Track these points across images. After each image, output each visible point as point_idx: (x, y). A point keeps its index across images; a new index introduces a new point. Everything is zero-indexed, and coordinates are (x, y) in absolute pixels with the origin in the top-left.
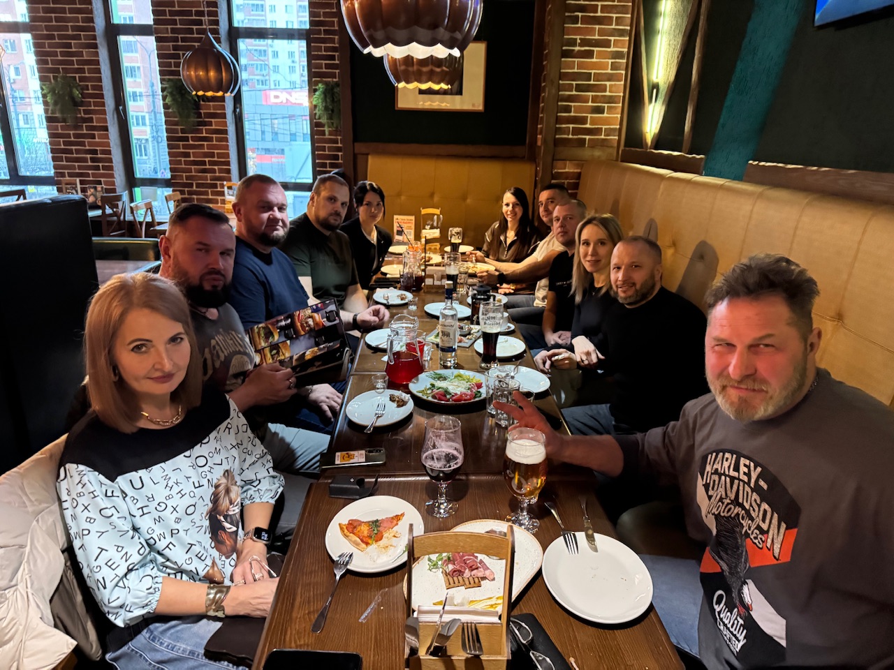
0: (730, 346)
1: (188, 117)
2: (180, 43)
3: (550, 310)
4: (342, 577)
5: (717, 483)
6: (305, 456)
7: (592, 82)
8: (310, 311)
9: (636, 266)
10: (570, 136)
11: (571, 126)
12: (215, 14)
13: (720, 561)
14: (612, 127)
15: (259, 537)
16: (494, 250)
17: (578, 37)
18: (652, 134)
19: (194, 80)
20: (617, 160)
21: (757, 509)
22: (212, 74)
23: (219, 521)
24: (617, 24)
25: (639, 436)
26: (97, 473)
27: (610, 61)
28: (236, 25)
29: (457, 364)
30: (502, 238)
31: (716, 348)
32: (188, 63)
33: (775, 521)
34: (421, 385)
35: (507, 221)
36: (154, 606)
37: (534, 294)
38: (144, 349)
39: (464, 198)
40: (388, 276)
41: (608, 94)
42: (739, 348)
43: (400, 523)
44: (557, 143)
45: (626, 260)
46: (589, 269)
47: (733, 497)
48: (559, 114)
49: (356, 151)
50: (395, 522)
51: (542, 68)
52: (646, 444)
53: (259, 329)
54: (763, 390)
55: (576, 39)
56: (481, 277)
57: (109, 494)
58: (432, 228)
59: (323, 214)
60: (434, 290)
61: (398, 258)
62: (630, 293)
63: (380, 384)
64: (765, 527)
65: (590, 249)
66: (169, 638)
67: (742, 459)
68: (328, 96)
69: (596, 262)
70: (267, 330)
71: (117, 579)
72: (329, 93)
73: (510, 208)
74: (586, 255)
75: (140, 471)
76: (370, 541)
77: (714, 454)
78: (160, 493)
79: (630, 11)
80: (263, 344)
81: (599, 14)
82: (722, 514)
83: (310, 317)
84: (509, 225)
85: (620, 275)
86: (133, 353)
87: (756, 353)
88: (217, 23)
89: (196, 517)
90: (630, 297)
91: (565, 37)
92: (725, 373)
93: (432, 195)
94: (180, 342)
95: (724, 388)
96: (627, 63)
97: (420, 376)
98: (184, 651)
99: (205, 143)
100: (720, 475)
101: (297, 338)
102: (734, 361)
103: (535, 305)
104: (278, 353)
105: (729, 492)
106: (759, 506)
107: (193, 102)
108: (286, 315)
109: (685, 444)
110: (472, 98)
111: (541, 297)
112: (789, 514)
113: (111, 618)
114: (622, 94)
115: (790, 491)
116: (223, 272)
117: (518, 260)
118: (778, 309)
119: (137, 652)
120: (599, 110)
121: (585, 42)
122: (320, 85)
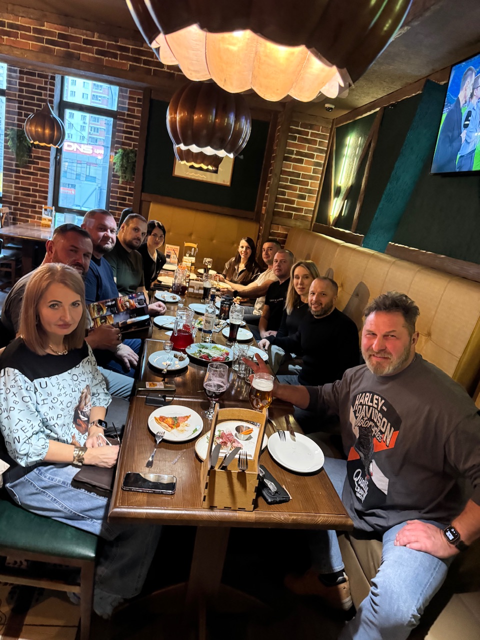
0: (374, 335)
1: (23, 156)
2: (24, 106)
3: (264, 317)
4: (160, 442)
5: (361, 409)
6: (115, 387)
7: (300, 179)
8: (128, 298)
9: (323, 294)
10: (283, 211)
11: (285, 204)
12: (52, 90)
13: (359, 452)
14: (309, 208)
15: (101, 424)
16: (230, 275)
17: (295, 149)
18: (334, 217)
19: (34, 133)
20: (310, 230)
21: (380, 421)
22: (47, 131)
23: (78, 413)
24: (319, 145)
25: (319, 387)
26: (24, 376)
27: (313, 167)
28: (65, 99)
29: (212, 341)
30: (236, 267)
31: (368, 336)
32: (31, 122)
33: (389, 427)
34: (193, 350)
35: (240, 257)
36: (44, 455)
37: (254, 306)
38: (57, 307)
39: (212, 240)
40: (162, 283)
41: (309, 187)
42: (379, 336)
43: (189, 419)
44: (275, 214)
45: (319, 290)
46: (299, 293)
47: (369, 416)
48: (278, 196)
49: (143, 198)
50: (186, 419)
51: (270, 165)
52: (323, 392)
53: (94, 306)
54: (389, 358)
55: (294, 150)
56: (223, 291)
57: (28, 389)
58: (190, 256)
59: (129, 238)
60: (193, 296)
61: (167, 273)
62: (319, 309)
63: (167, 348)
64: (383, 430)
65: (300, 281)
66: (49, 474)
67: (375, 396)
68: (125, 158)
69: (302, 289)
70: (99, 307)
71: (27, 438)
72: (125, 155)
73: (244, 249)
74: (297, 284)
75: (46, 378)
76: (173, 426)
77: (361, 394)
78: (55, 392)
79: (328, 139)
80: (96, 315)
81: (309, 137)
82: (363, 426)
83: (127, 301)
84: (242, 260)
85: (314, 298)
86: (49, 308)
87: (387, 339)
88: (52, 96)
89: (70, 408)
90: (318, 311)
91: (287, 148)
92: (371, 348)
93: (191, 235)
94: (77, 306)
95: (370, 356)
96: (323, 170)
97: (192, 345)
98: (59, 481)
99: (32, 177)
100: (363, 405)
101: (118, 313)
102: (375, 342)
103: (254, 313)
104: (105, 321)
105: (367, 414)
106: (381, 420)
107: (28, 147)
108: (112, 299)
109: (344, 392)
110: (224, 176)
111: (258, 309)
112: (395, 423)
113: (19, 461)
114: (317, 189)
115: (397, 412)
116: (84, 266)
117: (245, 283)
118: (398, 319)
119: (29, 481)
120: (303, 197)
121: (298, 153)
122: (120, 150)
